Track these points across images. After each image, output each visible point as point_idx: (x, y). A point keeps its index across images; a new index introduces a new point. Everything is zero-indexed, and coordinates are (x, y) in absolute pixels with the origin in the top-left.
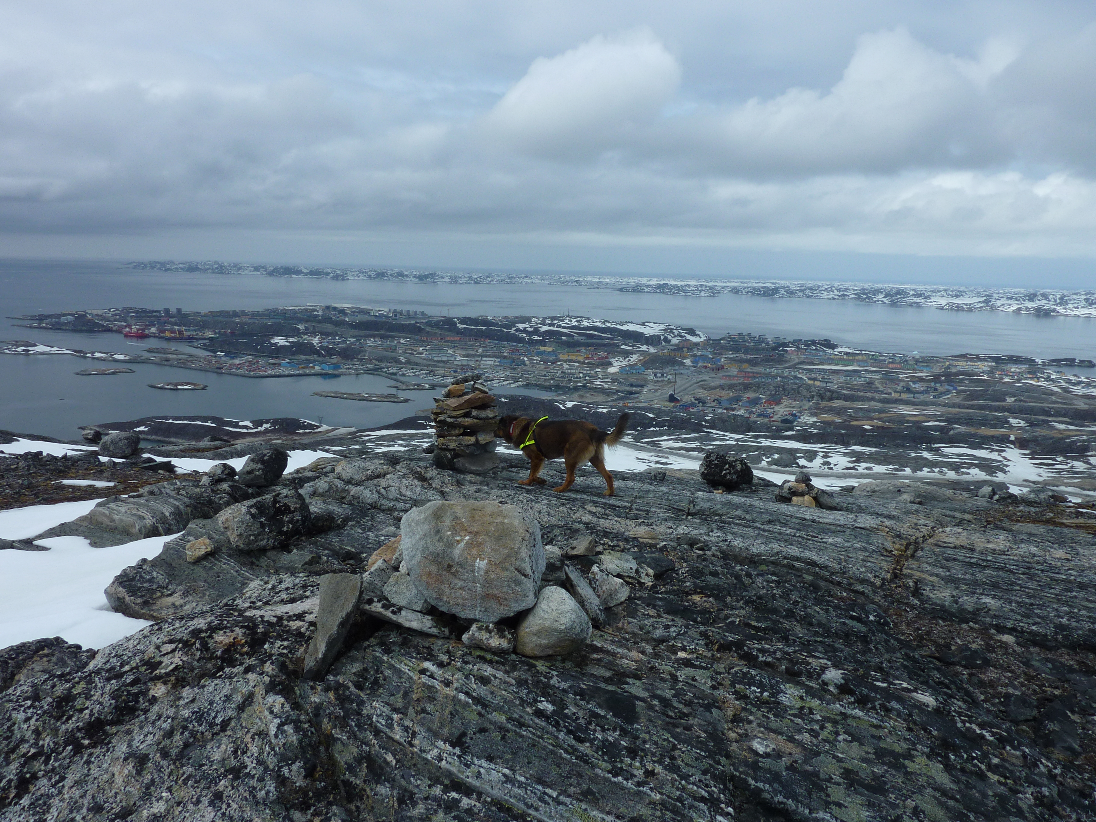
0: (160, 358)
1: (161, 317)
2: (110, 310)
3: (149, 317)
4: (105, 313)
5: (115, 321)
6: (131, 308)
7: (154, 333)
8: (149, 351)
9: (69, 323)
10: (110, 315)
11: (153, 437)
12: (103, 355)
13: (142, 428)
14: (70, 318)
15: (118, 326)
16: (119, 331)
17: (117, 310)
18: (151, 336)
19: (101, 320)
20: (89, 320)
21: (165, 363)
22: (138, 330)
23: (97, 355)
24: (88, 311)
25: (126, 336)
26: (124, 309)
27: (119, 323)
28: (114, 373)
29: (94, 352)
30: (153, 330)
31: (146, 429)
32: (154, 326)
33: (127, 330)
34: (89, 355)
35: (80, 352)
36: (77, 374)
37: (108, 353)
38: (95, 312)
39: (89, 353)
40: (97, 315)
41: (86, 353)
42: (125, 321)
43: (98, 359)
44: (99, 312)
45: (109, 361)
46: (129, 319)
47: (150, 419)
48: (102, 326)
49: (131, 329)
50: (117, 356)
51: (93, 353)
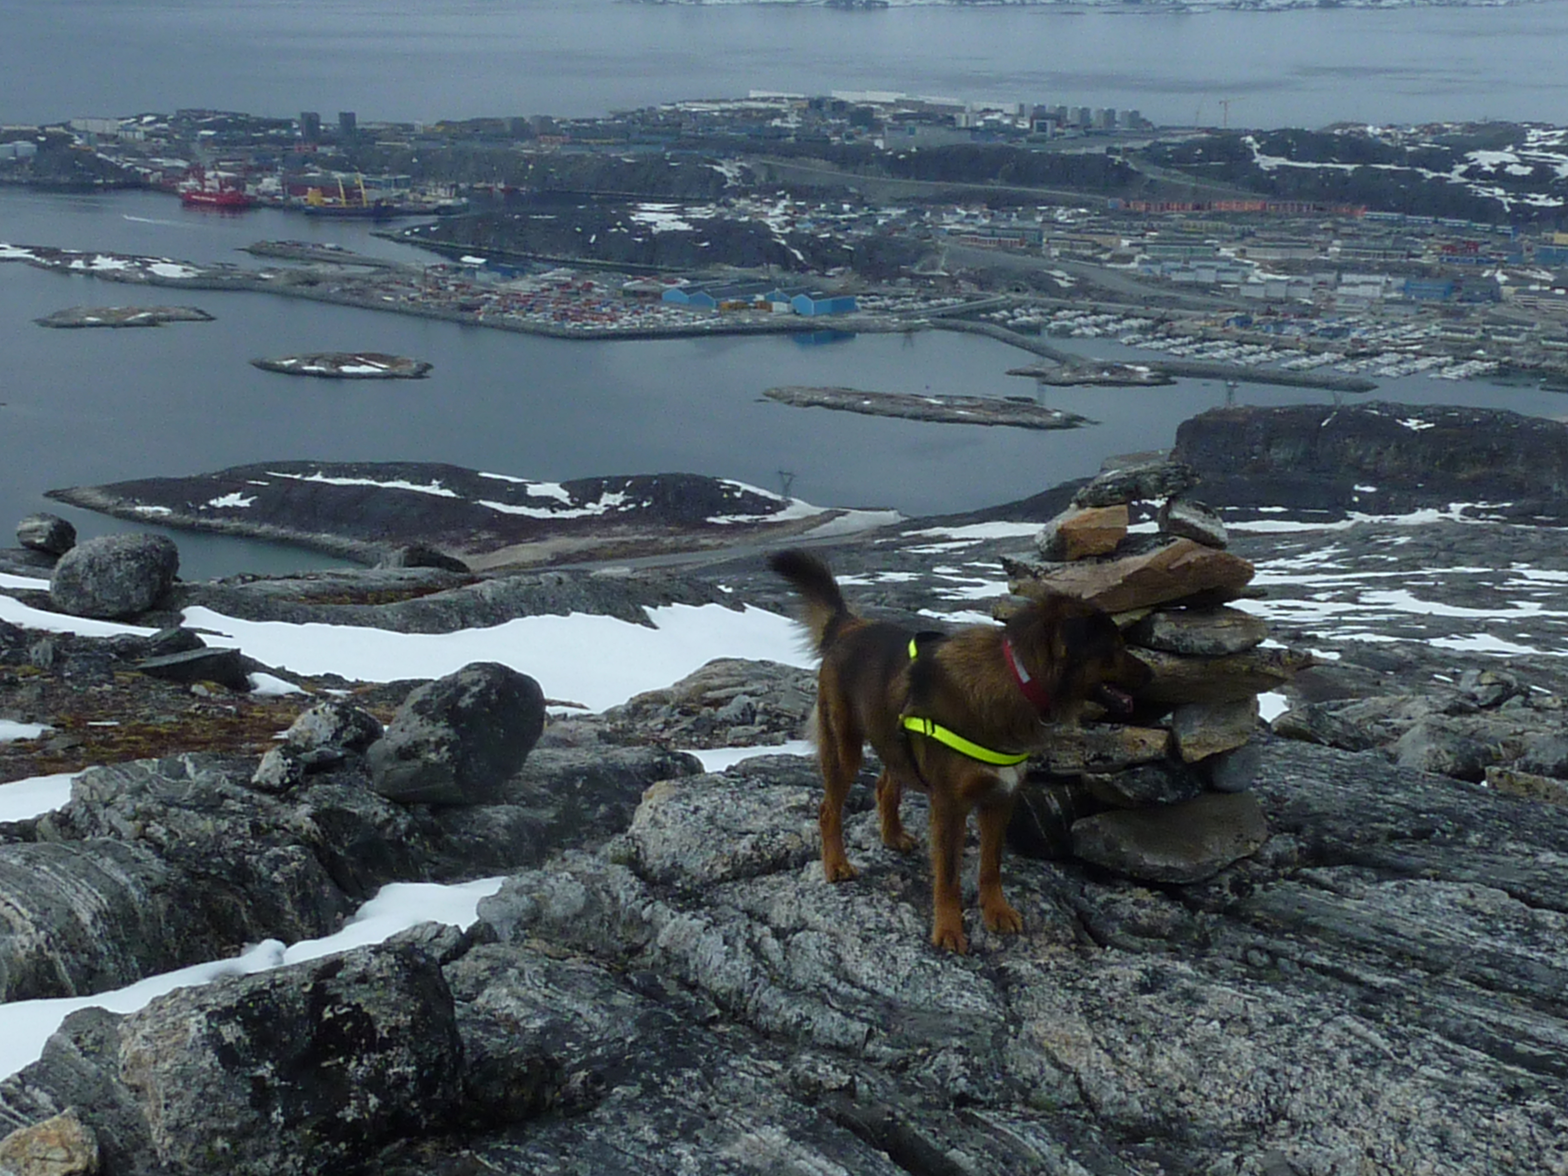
0: (290, 274)
1: (292, 140)
2: (140, 118)
3: (255, 141)
4: (124, 128)
5: (157, 154)
6: (202, 114)
7: (272, 195)
8: (257, 252)
9: (20, 162)
10: (139, 136)
11: (266, 528)
12: (119, 265)
13: (232, 500)
14: (24, 146)
15: (165, 170)
16: (166, 188)
17: (161, 119)
18: (260, 205)
19: (115, 152)
20: (79, 153)
21: (305, 289)
22: (227, 182)
23: (103, 263)
24: (77, 124)
25: (189, 202)
26: (182, 115)
27: (166, 162)
28: (151, 322)
29: (93, 256)
30: (270, 183)
31: (245, 503)
32: (270, 169)
33: (191, 183)
34: (78, 264)
35: (52, 253)
36: (44, 323)
37: (133, 258)
38: (96, 126)
39: (78, 256)
40: (103, 137)
41: (70, 258)
42: (186, 155)
43: (106, 276)
44: (109, 128)
45: (139, 283)
46: (196, 147)
47: (258, 471)
48: (116, 169)
49: (202, 179)
50: (160, 269)
51: (89, 257)
